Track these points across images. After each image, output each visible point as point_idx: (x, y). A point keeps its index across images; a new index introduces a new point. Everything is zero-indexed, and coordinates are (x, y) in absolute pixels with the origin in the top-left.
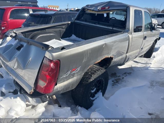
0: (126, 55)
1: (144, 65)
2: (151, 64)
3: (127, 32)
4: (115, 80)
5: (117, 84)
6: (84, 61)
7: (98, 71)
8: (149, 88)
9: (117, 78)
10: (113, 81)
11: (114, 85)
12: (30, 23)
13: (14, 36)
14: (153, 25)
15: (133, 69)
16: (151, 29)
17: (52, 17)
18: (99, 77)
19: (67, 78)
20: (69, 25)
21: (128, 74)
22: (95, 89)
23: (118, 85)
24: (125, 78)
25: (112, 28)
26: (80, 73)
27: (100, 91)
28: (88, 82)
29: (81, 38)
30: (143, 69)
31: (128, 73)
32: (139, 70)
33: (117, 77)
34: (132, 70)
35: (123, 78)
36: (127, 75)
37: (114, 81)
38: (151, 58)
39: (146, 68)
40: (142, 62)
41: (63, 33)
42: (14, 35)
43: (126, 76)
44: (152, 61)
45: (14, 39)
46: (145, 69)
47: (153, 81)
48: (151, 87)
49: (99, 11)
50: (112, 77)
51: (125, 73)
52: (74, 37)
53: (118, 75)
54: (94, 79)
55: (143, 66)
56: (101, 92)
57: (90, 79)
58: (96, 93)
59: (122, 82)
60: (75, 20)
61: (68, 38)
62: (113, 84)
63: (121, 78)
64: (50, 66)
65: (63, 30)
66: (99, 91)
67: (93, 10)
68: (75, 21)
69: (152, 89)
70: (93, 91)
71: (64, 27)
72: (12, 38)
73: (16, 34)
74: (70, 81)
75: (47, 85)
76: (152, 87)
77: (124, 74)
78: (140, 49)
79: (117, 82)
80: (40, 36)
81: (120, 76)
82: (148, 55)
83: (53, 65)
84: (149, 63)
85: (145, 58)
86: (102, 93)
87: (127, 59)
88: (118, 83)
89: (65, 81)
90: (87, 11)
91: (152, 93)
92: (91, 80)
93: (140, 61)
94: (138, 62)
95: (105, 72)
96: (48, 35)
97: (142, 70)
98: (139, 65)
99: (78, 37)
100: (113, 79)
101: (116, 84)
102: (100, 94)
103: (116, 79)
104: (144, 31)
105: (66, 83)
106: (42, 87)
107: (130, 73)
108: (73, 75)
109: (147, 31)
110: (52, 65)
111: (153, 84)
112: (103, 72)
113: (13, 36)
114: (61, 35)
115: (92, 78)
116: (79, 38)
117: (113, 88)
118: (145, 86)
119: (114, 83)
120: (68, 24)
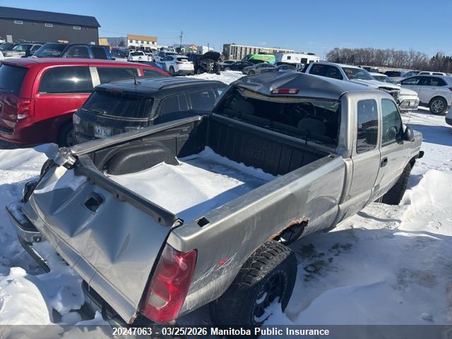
0: (339, 207)
1: (382, 225)
2: (400, 222)
3: (342, 155)
4: (310, 265)
5: (316, 276)
6: (245, 240)
7: (273, 255)
8: (395, 288)
9: (317, 259)
10: (306, 269)
11: (308, 279)
12: (97, 113)
13: (72, 164)
14: (405, 127)
15: (355, 235)
16: (400, 138)
17: (153, 99)
18: (275, 270)
19: (206, 282)
20: (199, 123)
21: (341, 249)
22: (265, 294)
23: (318, 280)
24: (336, 259)
25: (304, 141)
26: (233, 267)
27: (278, 298)
28: (250, 283)
29: (228, 157)
30: (379, 236)
31: (342, 247)
32: (372, 239)
33: (315, 256)
34: (354, 237)
35: (331, 260)
36: (339, 252)
37: (309, 269)
38: (400, 204)
39: (386, 234)
40: (377, 216)
41: (184, 142)
42: (71, 161)
43: (337, 255)
44: (402, 214)
45: (72, 171)
46: (386, 237)
47: (404, 271)
48: (398, 286)
49: (272, 95)
50: (303, 258)
51: (336, 247)
52: (208, 152)
53: (319, 251)
54: (263, 276)
55: (381, 228)
56: (279, 302)
57: (255, 276)
58: (266, 304)
59: (327, 270)
60: (214, 111)
61: (194, 156)
62: (307, 276)
63: (325, 259)
64: (177, 264)
65: (183, 138)
66: (275, 300)
67: (258, 93)
68: (214, 114)
69: (402, 291)
70: (259, 302)
71: (186, 130)
72: (68, 169)
73: (76, 157)
74: (212, 285)
75: (168, 305)
76: (402, 287)
77: (333, 248)
78: (373, 189)
79: (316, 271)
80: (130, 156)
81: (323, 254)
82: (394, 196)
83: (183, 261)
84: (395, 220)
85: (386, 205)
86: (280, 304)
87: (340, 218)
88: (320, 274)
89: (201, 287)
90: (243, 91)
91: (401, 303)
92: (258, 279)
93: (373, 214)
94: (368, 214)
95: (288, 257)
96: (147, 152)
97: (377, 238)
98: (370, 225)
99: (219, 153)
100: (307, 262)
101: (313, 278)
102: (276, 307)
103: (313, 261)
104: (383, 146)
105: (203, 291)
106: (158, 308)
107: (347, 247)
108: (219, 273)
109: (389, 144)
110: (181, 260)
111: (404, 278)
112: (285, 257)
113: (69, 165)
114: (179, 150)
115: (260, 272)
116: (223, 156)
117: (306, 286)
118: (384, 282)
119: (308, 274)
120: (196, 122)
